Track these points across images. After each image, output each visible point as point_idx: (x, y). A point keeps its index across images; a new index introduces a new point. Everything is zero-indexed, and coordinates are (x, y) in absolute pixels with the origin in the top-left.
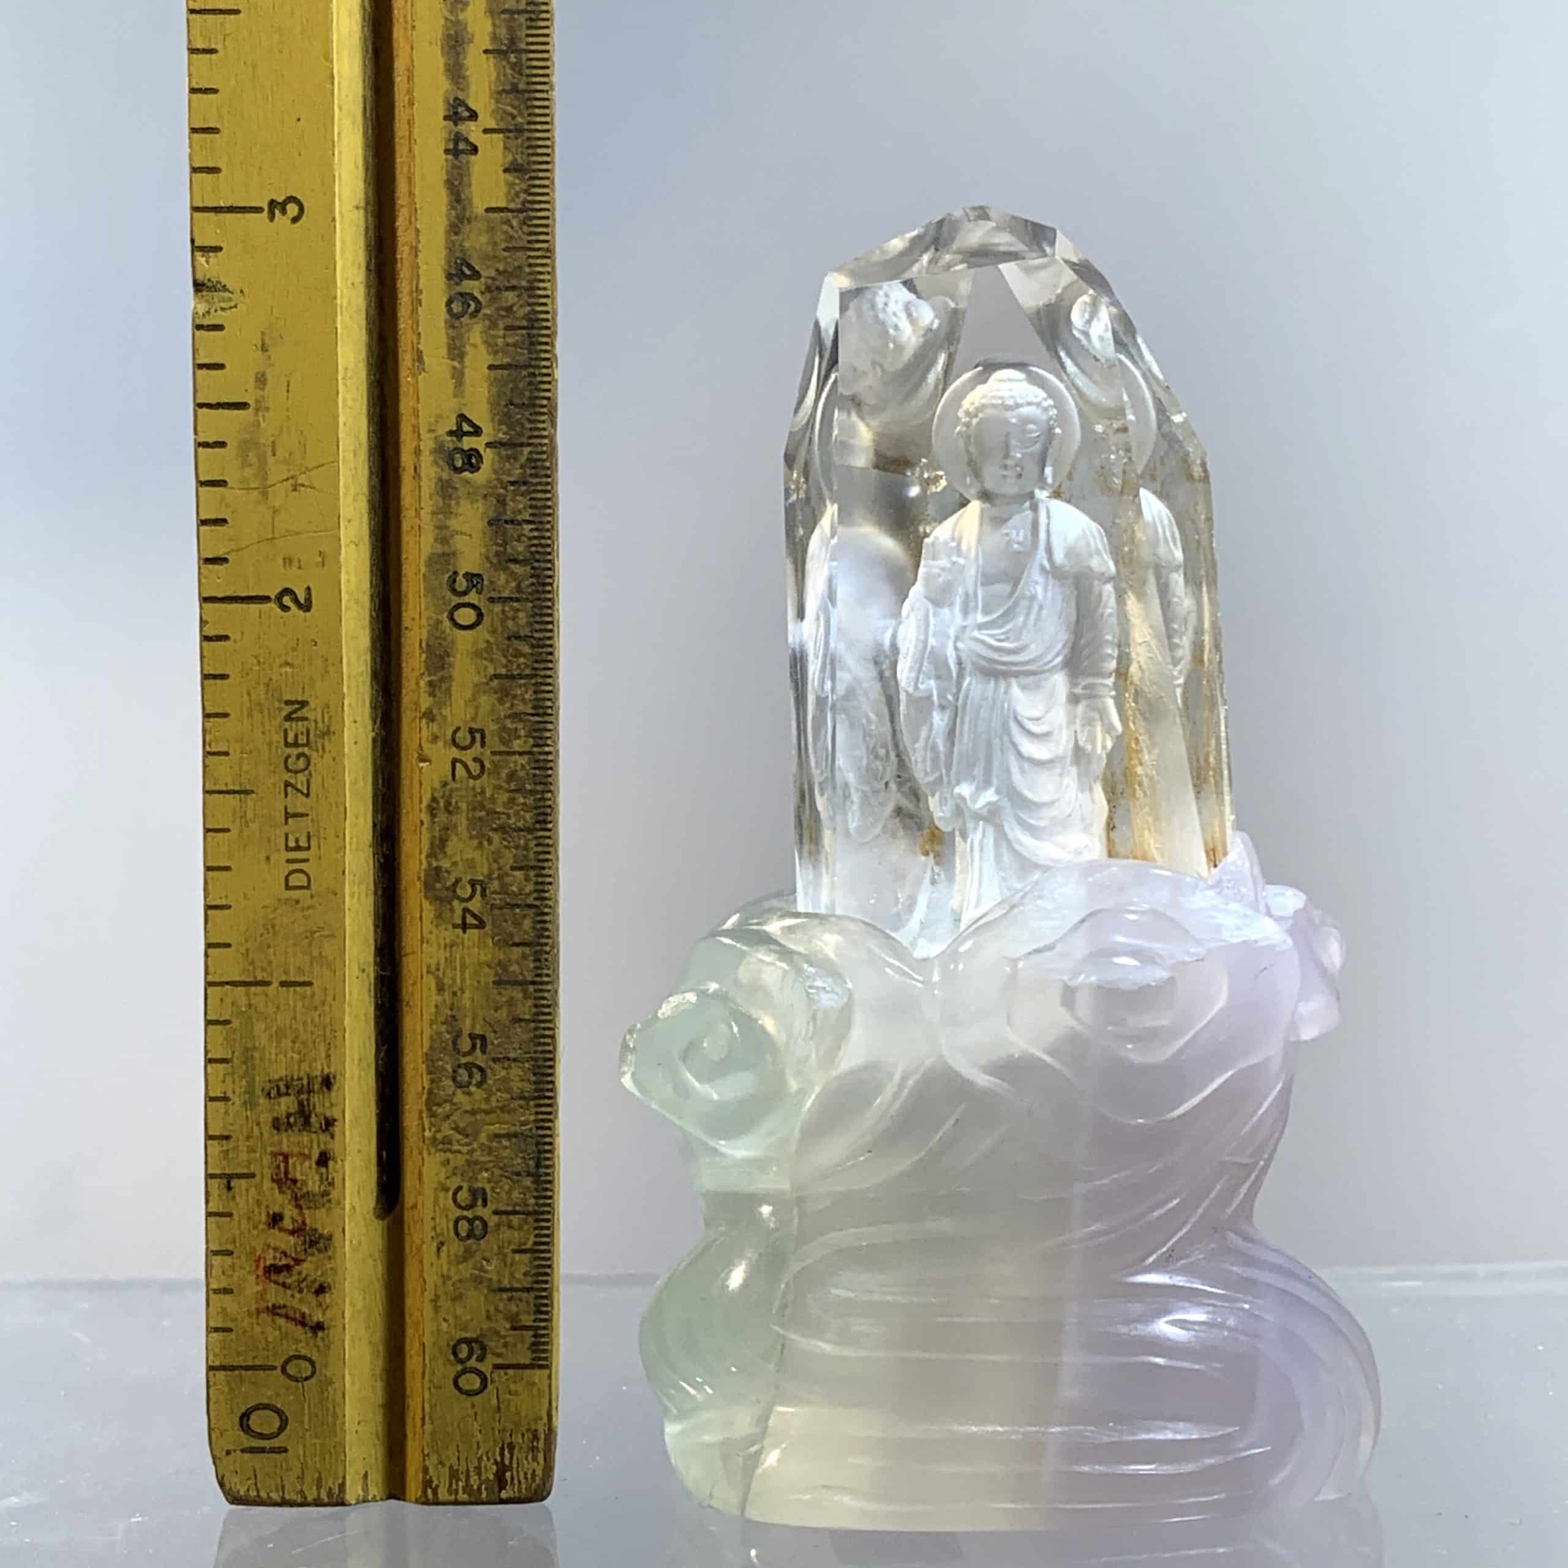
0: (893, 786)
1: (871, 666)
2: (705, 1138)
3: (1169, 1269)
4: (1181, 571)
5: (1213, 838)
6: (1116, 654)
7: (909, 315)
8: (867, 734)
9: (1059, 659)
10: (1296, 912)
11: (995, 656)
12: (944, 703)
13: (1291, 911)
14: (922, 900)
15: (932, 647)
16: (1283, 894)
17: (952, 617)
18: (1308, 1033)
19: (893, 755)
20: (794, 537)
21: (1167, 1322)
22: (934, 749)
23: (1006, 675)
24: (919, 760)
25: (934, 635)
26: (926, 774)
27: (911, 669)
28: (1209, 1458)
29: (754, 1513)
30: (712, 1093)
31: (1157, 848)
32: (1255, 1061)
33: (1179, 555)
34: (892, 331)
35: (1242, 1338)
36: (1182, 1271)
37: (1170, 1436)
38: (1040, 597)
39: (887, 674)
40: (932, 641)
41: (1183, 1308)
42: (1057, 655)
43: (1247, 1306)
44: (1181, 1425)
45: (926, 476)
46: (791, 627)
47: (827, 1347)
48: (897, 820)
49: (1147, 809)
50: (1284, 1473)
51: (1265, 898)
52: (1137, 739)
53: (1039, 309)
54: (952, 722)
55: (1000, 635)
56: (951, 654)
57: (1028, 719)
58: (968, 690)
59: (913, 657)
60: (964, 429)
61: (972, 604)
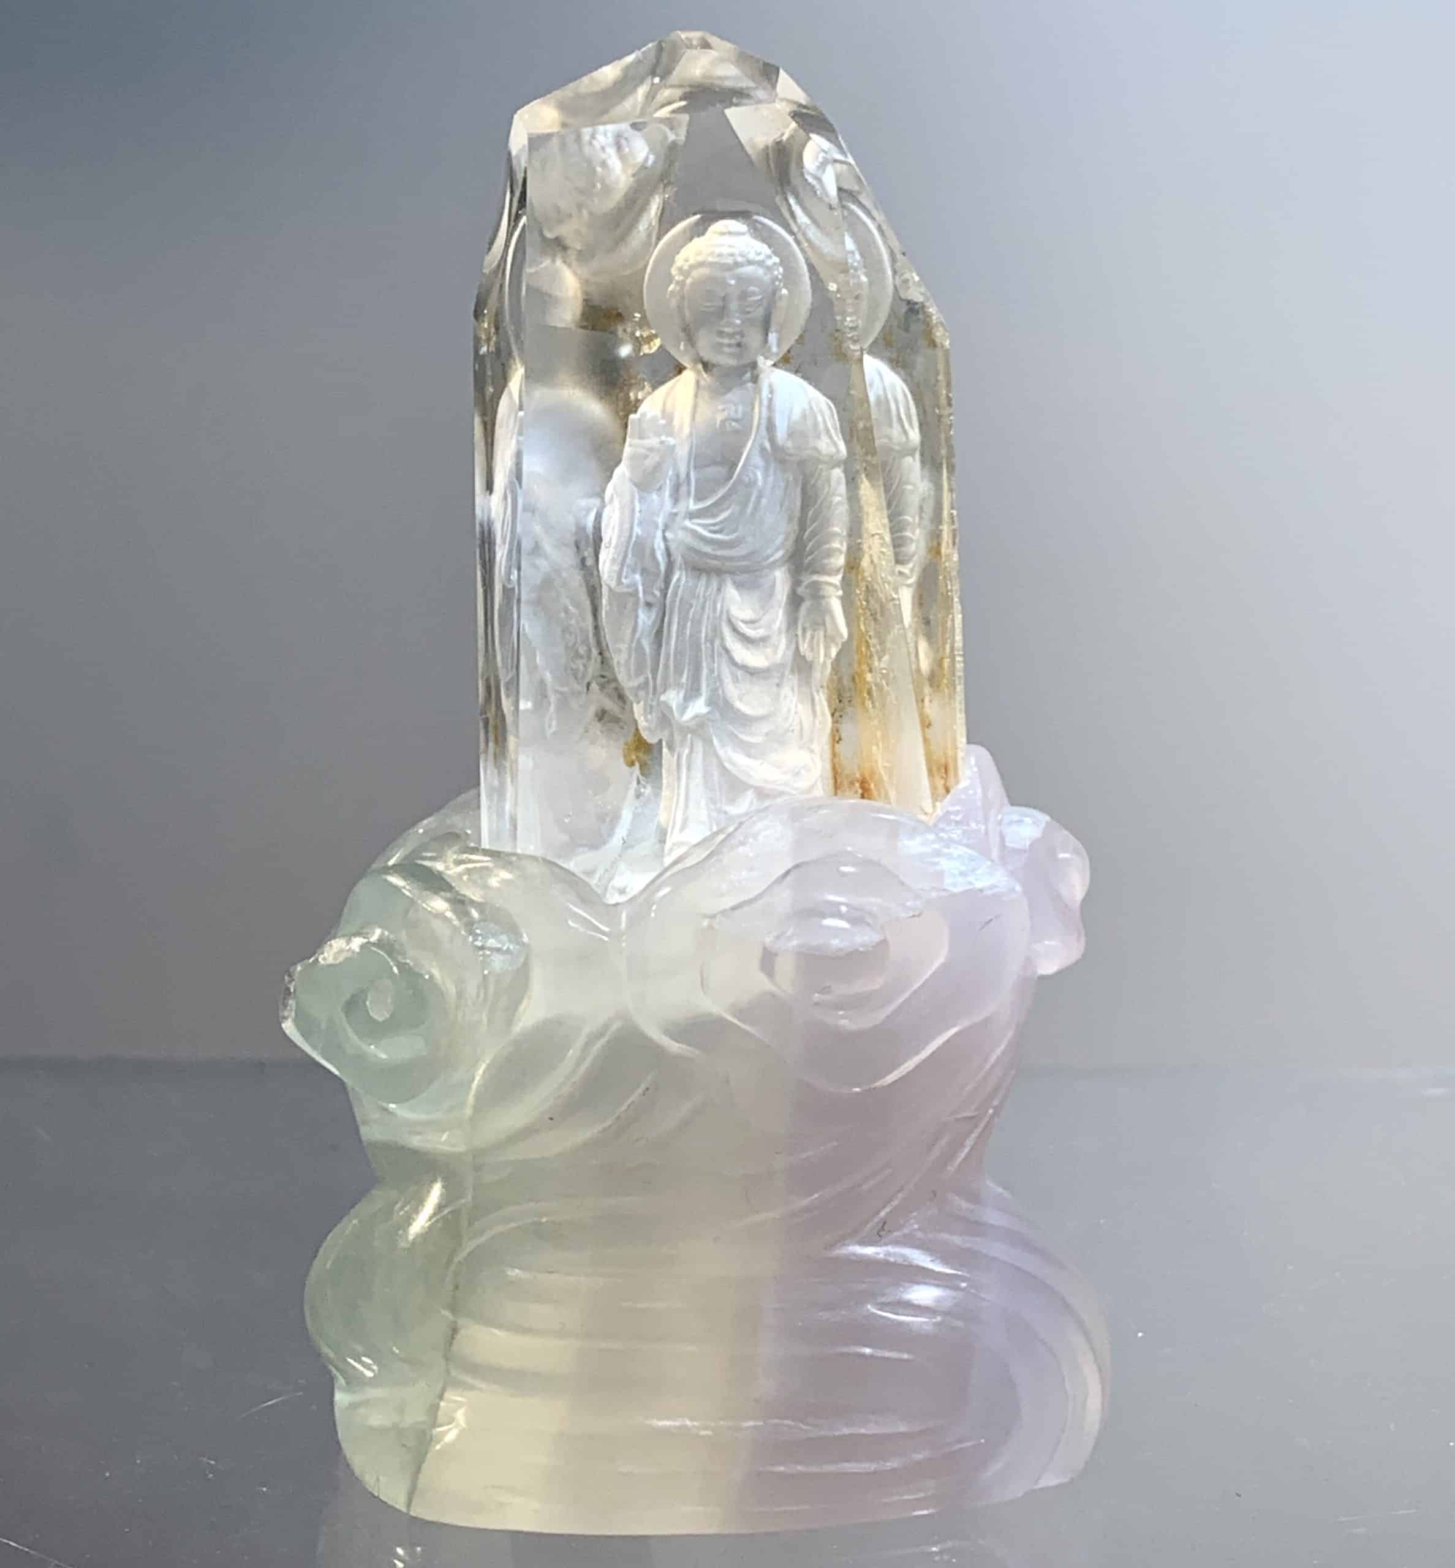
0: (594, 686)
1: (571, 552)
4: (917, 456)
5: (945, 754)
6: (844, 548)
7: (619, 147)
8: (566, 630)
9: (780, 553)
10: (1033, 842)
11: (708, 549)
12: (650, 599)
13: (1027, 843)
14: (627, 815)
15: (637, 536)
16: (1020, 822)
17: (661, 502)
19: (595, 652)
20: (483, 395)
22: (640, 648)
23: (719, 572)
24: (622, 662)
25: (640, 523)
26: (630, 678)
27: (614, 560)
30: (378, 1052)
31: (885, 767)
33: (915, 436)
34: (599, 169)
38: (760, 483)
39: (590, 562)
40: (637, 530)
42: (777, 550)
44: (886, 1419)
45: (638, 334)
46: (478, 500)
48: (599, 725)
49: (876, 722)
50: (999, 1466)
52: (867, 642)
53: (767, 147)
54: (659, 621)
55: (714, 525)
56: (659, 545)
57: (743, 621)
58: (677, 587)
59: (616, 548)
60: (678, 288)
61: (684, 489)
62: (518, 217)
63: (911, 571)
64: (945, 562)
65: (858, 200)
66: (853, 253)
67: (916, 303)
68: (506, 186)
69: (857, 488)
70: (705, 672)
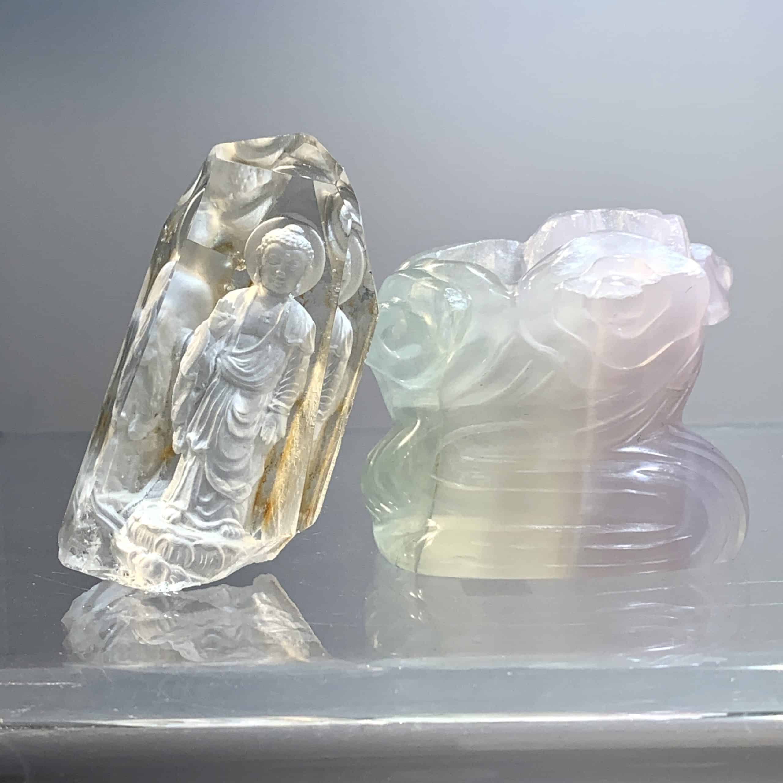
2: (393, 379)
3: (639, 444)
4: (347, 361)
6: (298, 394)
10: (707, 258)
11: (234, 373)
12: (199, 386)
13: (705, 257)
15: (203, 356)
16: (700, 248)
17: (220, 343)
18: (713, 322)
21: (638, 472)
23: (236, 386)
24: (176, 410)
25: (207, 349)
26: (177, 419)
27: (188, 363)
28: (659, 541)
29: (420, 571)
30: (397, 355)
32: (686, 335)
33: (348, 352)
35: (677, 480)
36: (646, 446)
37: (639, 530)
38: (269, 351)
40: (204, 353)
41: (646, 465)
43: (679, 464)
44: (645, 524)
45: (237, 259)
47: (459, 486)
50: (697, 550)
51: (691, 250)
52: (293, 440)
53: (327, 197)
54: (199, 399)
55: (242, 363)
56: (213, 362)
57: (239, 412)
58: (214, 385)
59: (191, 357)
60: (262, 248)
61: (233, 341)
62: (201, 188)
63: (326, 415)
64: (342, 416)
65: (359, 236)
66: (348, 260)
67: (370, 291)
68: (200, 171)
69: (313, 367)
70: (212, 430)
